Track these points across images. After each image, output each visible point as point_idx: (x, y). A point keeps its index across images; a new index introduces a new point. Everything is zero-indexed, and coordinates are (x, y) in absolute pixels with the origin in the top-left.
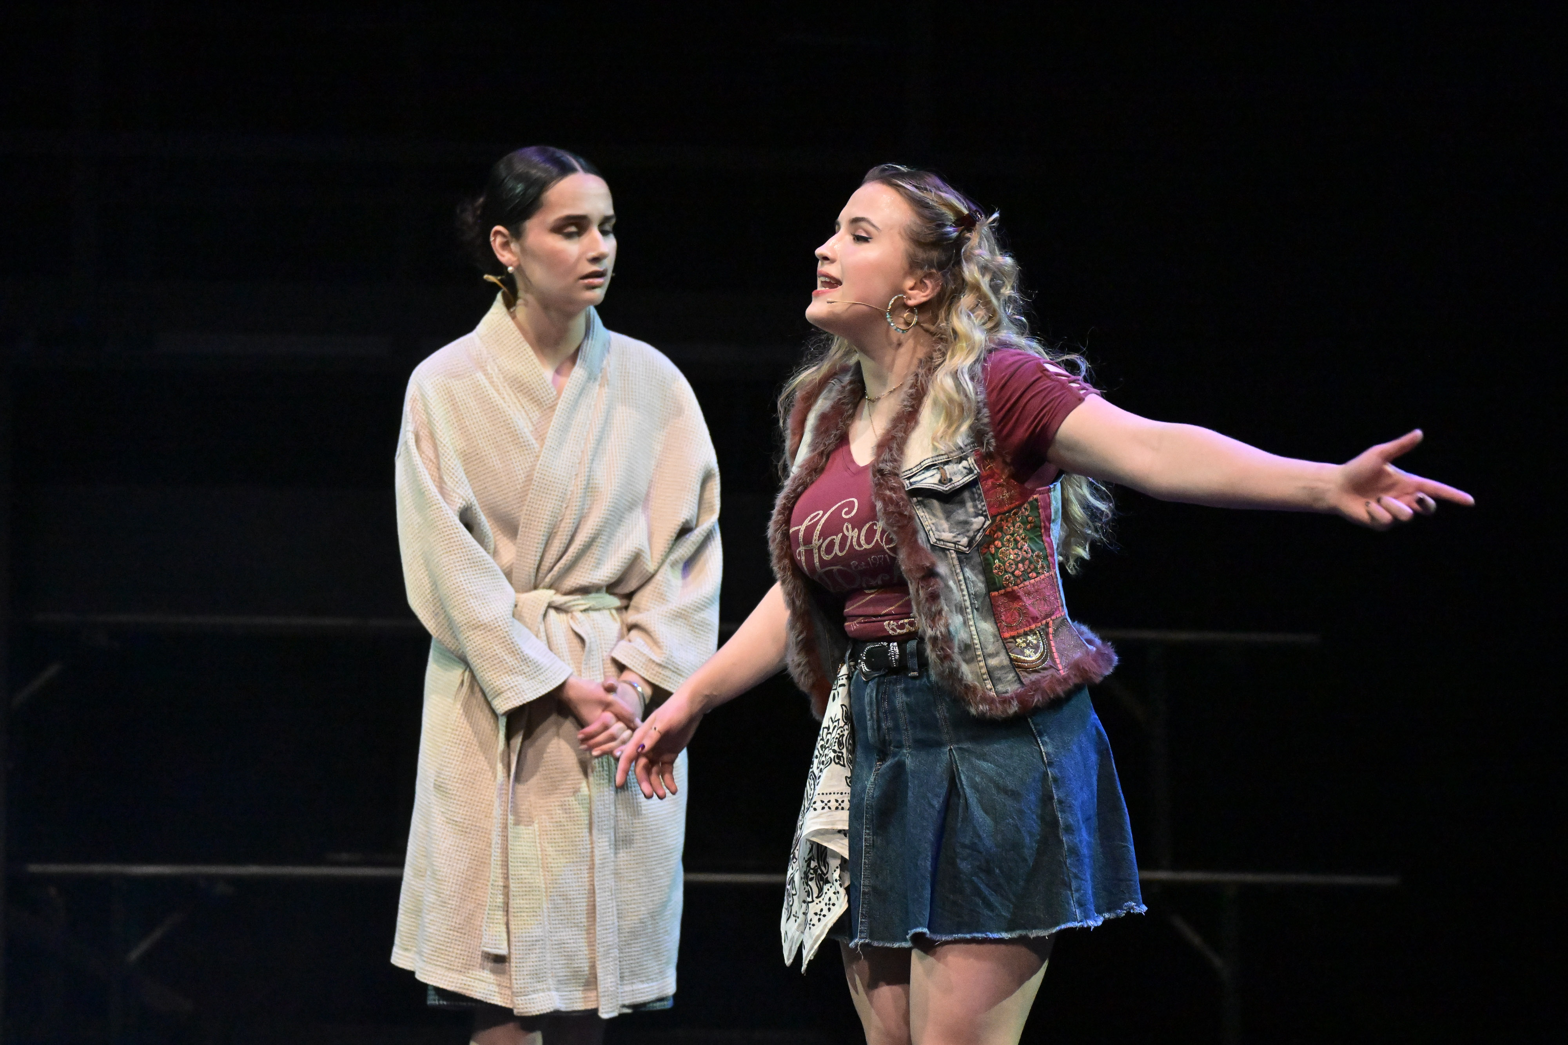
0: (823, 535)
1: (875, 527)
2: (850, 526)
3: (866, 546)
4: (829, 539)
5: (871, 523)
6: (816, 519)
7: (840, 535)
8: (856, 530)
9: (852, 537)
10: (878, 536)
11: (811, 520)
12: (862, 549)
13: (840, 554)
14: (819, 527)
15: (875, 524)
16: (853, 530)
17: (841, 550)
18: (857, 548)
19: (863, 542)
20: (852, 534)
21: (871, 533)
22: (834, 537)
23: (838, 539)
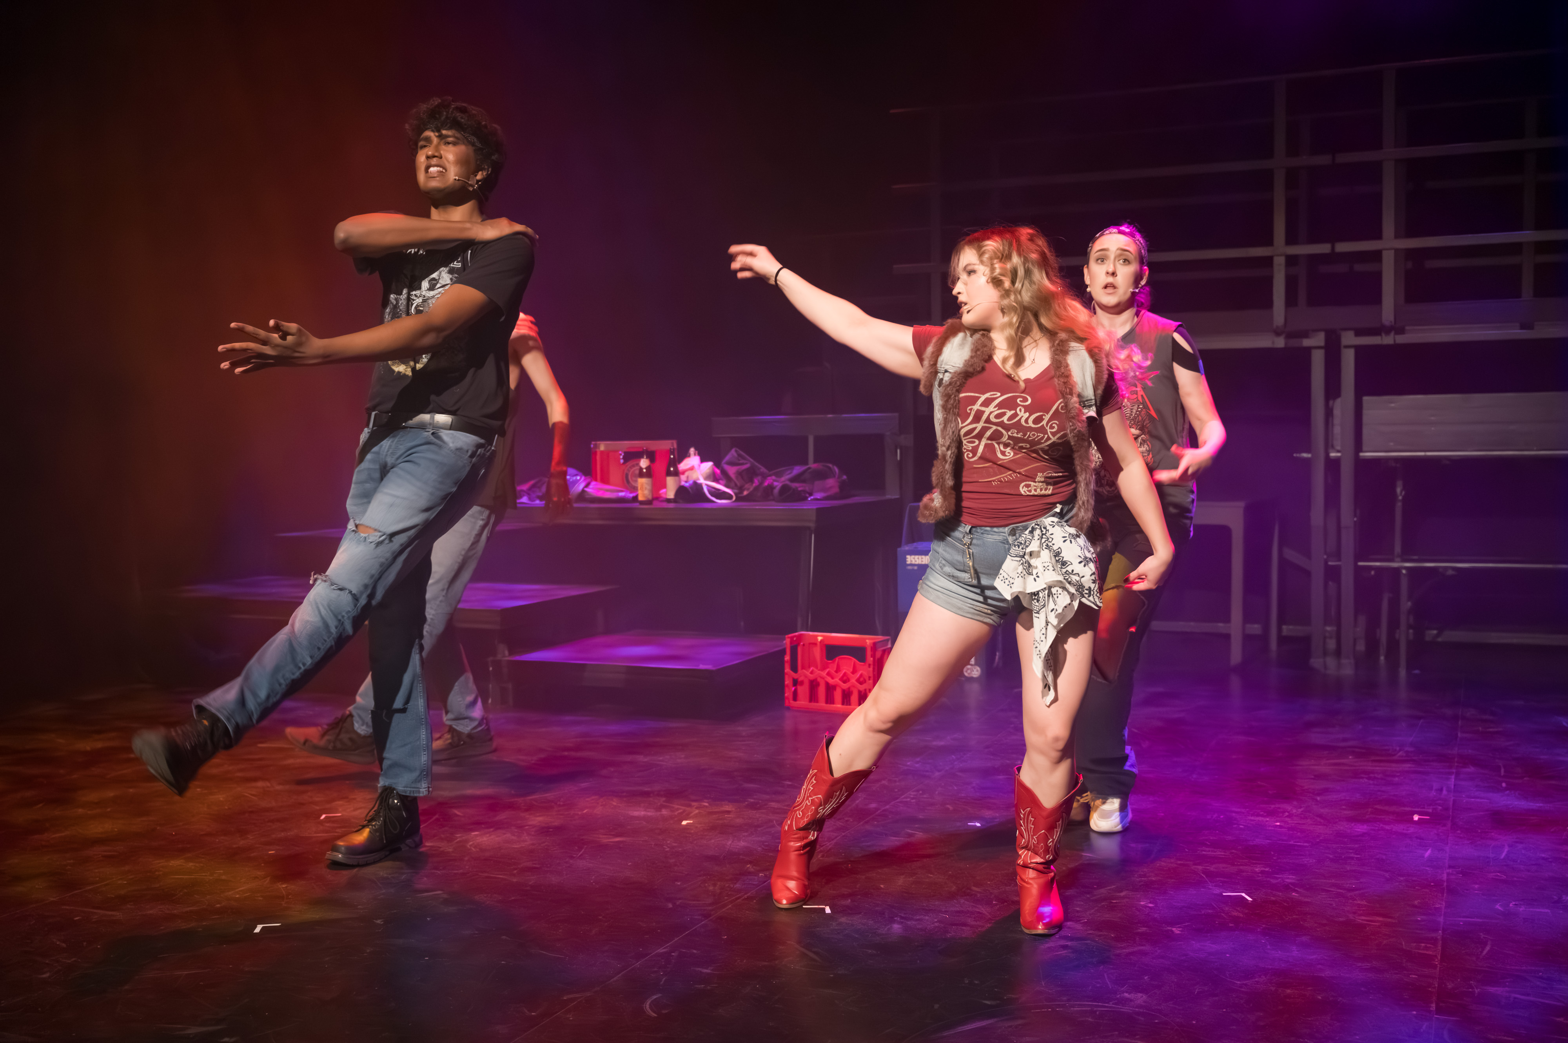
0: (1000, 406)
1: (1044, 417)
2: (1023, 410)
3: (1031, 424)
4: (1003, 411)
5: (1042, 413)
6: (994, 396)
7: (1013, 412)
8: (1027, 414)
9: (1022, 416)
10: (1044, 423)
11: (991, 395)
12: (1027, 425)
13: (1006, 422)
14: (997, 401)
15: (1045, 416)
16: (1025, 412)
17: (1009, 420)
18: (1023, 423)
19: (1030, 420)
20: (1023, 415)
21: (1037, 420)
22: (1008, 411)
23: (1009, 413)
